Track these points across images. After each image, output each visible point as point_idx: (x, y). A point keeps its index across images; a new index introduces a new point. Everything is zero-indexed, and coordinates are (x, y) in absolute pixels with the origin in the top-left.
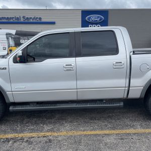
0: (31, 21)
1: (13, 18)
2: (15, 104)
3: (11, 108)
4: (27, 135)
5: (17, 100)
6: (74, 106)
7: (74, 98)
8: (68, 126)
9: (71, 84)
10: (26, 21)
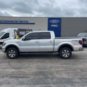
0: (23, 22)
1: (14, 21)
2: (21, 52)
3: (20, 53)
4: (25, 60)
5: (22, 51)
6: (38, 53)
7: (38, 51)
8: (36, 59)
9: (38, 47)
10: (21, 22)
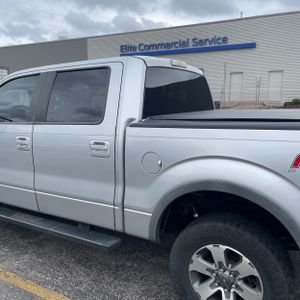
1: (176, 43)
10: (199, 47)
